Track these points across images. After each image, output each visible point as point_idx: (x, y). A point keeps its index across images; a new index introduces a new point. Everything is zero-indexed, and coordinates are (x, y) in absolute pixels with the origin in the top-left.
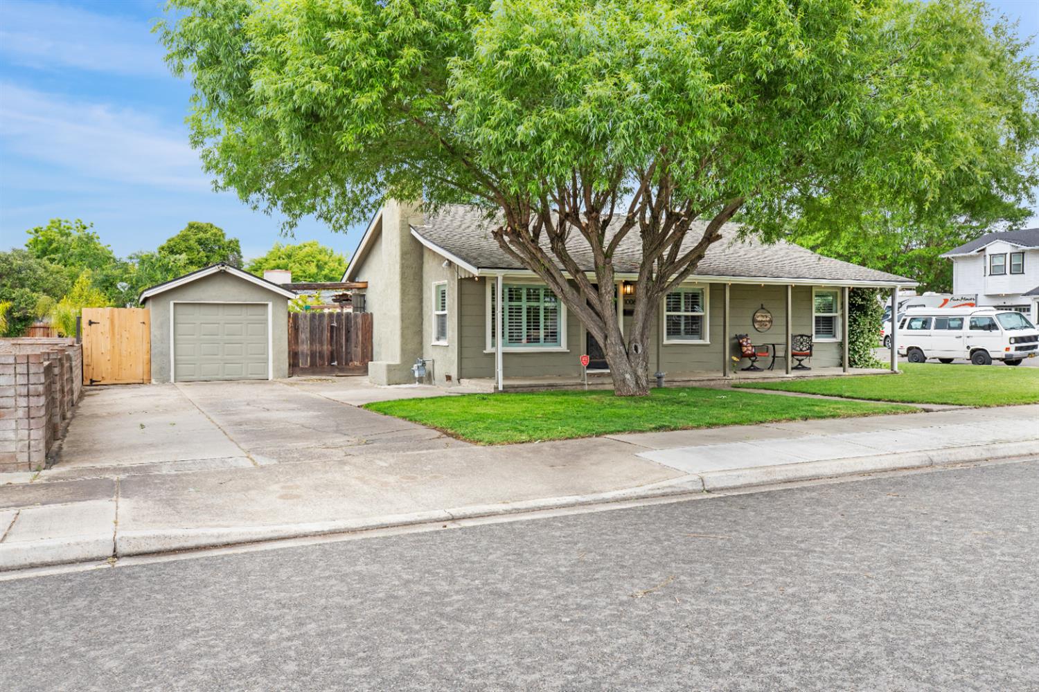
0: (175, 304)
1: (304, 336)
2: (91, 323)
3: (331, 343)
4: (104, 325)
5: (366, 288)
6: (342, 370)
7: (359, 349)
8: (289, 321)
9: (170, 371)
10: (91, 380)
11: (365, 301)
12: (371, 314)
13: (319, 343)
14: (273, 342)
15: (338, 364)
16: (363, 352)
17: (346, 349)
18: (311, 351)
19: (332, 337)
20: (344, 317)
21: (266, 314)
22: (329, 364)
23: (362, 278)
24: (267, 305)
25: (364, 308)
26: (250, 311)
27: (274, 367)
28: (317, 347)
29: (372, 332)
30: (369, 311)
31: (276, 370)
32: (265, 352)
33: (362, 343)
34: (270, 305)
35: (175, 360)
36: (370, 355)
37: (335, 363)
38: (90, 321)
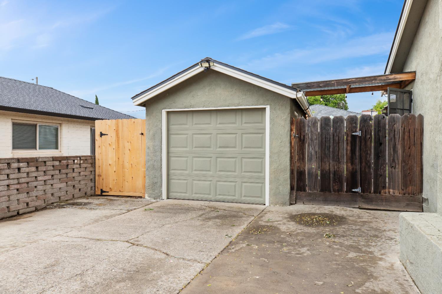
0: (168, 113)
1: (311, 149)
2: (102, 135)
3: (352, 159)
4: (111, 138)
5: (413, 81)
6: (369, 201)
7: (398, 171)
8: (291, 130)
9: (161, 186)
10: (101, 190)
11: (411, 101)
12: (421, 117)
13: (334, 160)
14: (270, 157)
15: (363, 191)
16: (405, 176)
17: (376, 170)
18: (322, 171)
19: (353, 151)
20: (372, 122)
21: (263, 121)
22: (349, 190)
23: (412, 66)
24: (265, 108)
25: (410, 110)
26: (246, 118)
27: (271, 189)
28: (330, 165)
29: (421, 144)
30: (417, 111)
31: (274, 194)
32: (262, 170)
33: (403, 161)
34: (268, 108)
35: (168, 175)
36: (417, 179)
37: (359, 190)
38: (101, 132)
